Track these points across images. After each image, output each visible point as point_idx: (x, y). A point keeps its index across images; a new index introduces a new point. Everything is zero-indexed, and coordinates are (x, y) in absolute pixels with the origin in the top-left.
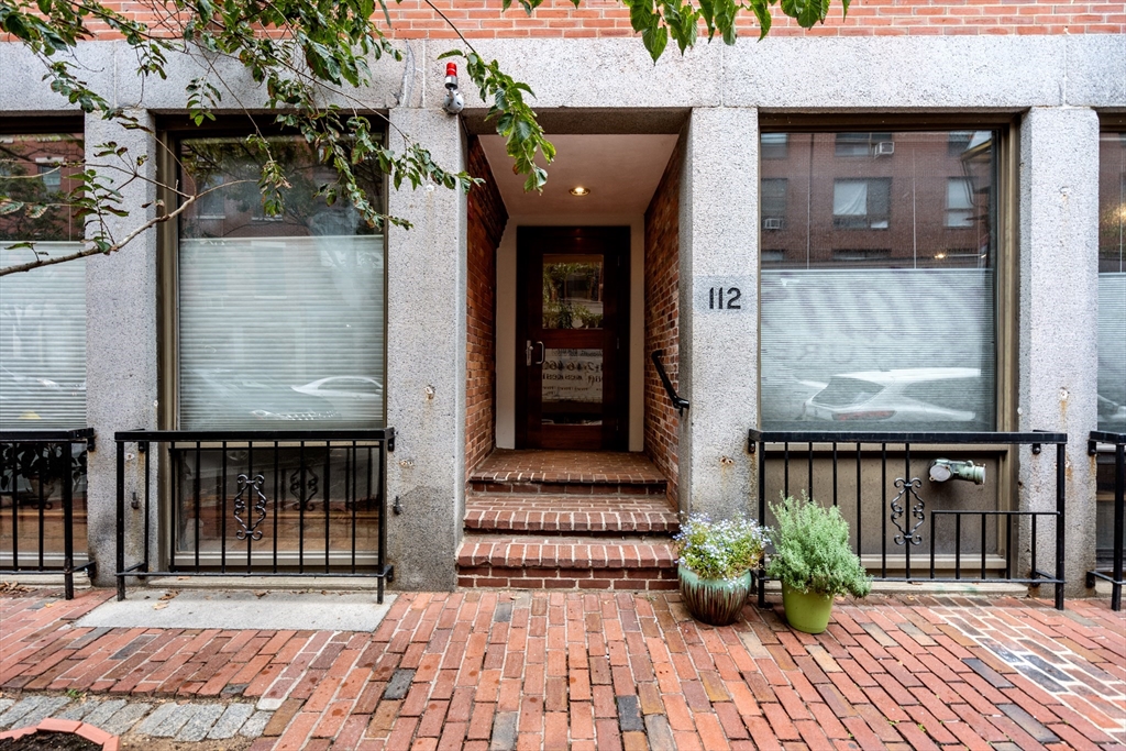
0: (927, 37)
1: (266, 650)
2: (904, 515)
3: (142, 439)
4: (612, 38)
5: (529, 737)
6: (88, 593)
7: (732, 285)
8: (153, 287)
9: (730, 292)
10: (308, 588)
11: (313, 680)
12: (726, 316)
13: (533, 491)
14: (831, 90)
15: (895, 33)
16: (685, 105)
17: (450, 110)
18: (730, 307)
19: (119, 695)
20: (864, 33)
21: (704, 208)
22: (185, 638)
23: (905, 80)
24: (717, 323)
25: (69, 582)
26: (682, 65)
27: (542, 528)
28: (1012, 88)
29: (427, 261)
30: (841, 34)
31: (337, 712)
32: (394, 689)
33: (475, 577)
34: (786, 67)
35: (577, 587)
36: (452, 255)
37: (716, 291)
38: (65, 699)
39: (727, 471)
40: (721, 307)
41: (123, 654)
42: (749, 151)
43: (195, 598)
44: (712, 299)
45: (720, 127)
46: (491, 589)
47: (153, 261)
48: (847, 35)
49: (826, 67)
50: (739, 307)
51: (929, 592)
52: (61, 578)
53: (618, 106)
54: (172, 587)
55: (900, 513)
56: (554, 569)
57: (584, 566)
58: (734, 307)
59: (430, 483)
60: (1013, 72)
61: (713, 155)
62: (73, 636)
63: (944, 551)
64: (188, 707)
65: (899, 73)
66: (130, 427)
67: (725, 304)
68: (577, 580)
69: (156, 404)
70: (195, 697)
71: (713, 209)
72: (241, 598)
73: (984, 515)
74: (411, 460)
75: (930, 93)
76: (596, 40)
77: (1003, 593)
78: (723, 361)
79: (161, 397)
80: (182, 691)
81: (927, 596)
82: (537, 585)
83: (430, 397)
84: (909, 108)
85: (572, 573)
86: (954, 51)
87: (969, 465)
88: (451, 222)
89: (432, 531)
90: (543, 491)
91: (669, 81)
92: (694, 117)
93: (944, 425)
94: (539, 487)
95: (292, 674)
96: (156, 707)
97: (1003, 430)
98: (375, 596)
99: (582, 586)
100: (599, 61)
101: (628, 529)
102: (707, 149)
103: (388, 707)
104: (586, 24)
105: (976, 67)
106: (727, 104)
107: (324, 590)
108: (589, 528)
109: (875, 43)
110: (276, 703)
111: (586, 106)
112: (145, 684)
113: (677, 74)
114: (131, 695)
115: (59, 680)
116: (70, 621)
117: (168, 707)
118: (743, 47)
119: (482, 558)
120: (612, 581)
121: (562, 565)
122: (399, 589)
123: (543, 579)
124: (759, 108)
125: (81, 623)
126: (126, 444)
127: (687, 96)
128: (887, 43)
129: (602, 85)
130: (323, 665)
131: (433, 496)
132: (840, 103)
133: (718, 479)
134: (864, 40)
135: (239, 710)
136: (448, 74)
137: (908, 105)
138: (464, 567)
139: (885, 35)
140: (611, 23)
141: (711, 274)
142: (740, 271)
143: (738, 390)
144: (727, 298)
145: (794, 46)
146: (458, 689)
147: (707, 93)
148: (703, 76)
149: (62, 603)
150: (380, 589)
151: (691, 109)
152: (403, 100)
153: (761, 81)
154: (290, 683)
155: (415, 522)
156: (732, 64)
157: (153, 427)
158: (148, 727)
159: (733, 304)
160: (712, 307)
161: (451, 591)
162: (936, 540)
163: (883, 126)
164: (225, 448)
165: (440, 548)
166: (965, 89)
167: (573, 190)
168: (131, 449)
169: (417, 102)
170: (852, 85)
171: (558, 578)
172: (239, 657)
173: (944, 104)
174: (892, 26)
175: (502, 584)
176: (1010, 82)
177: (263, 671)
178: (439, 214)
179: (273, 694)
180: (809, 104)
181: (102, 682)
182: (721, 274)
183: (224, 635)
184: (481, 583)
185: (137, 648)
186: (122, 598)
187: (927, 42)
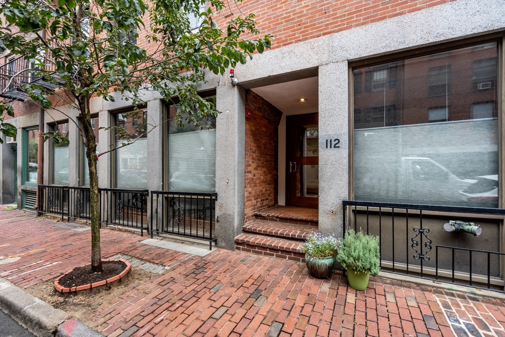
0: (439, 6)
1: (174, 255)
2: (419, 245)
3: (158, 193)
4: (287, 46)
5: (222, 291)
6: (146, 236)
7: (336, 138)
8: (161, 149)
9: (335, 141)
10: (195, 243)
11: (180, 265)
12: (333, 151)
13: (276, 221)
14: (383, 45)
15: (419, 9)
16: (316, 66)
17: (233, 85)
18: (335, 147)
19: (140, 259)
20: (401, 14)
21: (323, 107)
22: (159, 249)
23: (425, 31)
24: (329, 154)
25: (142, 232)
26: (314, 50)
27: (268, 233)
28: (498, 18)
29: (227, 137)
30: (389, 18)
31: (180, 273)
32: (197, 272)
33: (241, 247)
34: (361, 39)
35: (275, 256)
36: (234, 134)
37: (329, 141)
38: (130, 257)
39: (334, 217)
40: (331, 147)
41: (145, 250)
42: (343, 80)
43: (167, 241)
44: (327, 144)
45: (330, 72)
46: (246, 252)
47: (161, 142)
48: (392, 17)
49: (381, 34)
50: (339, 147)
51: (443, 288)
52: (140, 230)
53: (289, 71)
54: (164, 237)
55: (417, 244)
56: (267, 248)
57: (276, 248)
58: (337, 147)
59: (227, 212)
60: (499, 10)
61: (327, 84)
62: (138, 244)
63: (461, 270)
64: (152, 265)
65: (422, 28)
66: (155, 190)
67: (333, 146)
68: (275, 254)
69: (162, 183)
70: (153, 263)
71: (327, 106)
72: (178, 242)
73: (489, 253)
74: (222, 204)
75: (441, 33)
76: (281, 48)
77: (495, 298)
78: (332, 170)
79: (163, 182)
80: (151, 261)
81: (441, 290)
82: (261, 253)
83: (228, 183)
84: (429, 43)
85: (273, 251)
86: (457, 9)
87: (470, 225)
88: (234, 123)
89: (228, 229)
90: (280, 221)
91: (309, 57)
92: (319, 70)
93: (465, 204)
94: (278, 219)
95: (176, 263)
96: (145, 263)
97: (502, 207)
98: (209, 248)
99: (277, 256)
100: (282, 56)
101: (300, 238)
102: (325, 82)
103: (193, 275)
104: (277, 43)
105: (471, 13)
106: (334, 61)
107: (199, 244)
108: (285, 235)
109: (407, 18)
110: (169, 268)
111: (277, 74)
112: (145, 258)
113: (312, 54)
114: (142, 259)
115: (130, 253)
116: (139, 241)
117: (148, 264)
118: (340, 36)
119: (243, 240)
120: (287, 256)
121: (269, 247)
122: (218, 247)
123: (263, 251)
124: (348, 60)
125: (142, 242)
126: (153, 194)
127: (316, 62)
128: (414, 15)
129: (283, 65)
130: (185, 262)
131: (228, 217)
132: (389, 50)
133: (330, 220)
134: (402, 17)
135: (161, 267)
136: (231, 73)
137: (428, 42)
138: (237, 243)
139: (413, 12)
140: (286, 40)
141: (327, 134)
142: (339, 132)
143: (339, 182)
144: (333, 143)
145: (365, 29)
146: (213, 276)
147: (325, 59)
148: (323, 52)
149: (140, 237)
150: (211, 246)
151: (318, 66)
152: (220, 84)
153: (348, 49)
154: (174, 264)
155: (223, 225)
156: (335, 45)
157: (161, 190)
158: (141, 267)
159: (336, 146)
160: (327, 147)
161: (234, 251)
162: (455, 264)
163: (417, 54)
164: (185, 198)
165: (230, 235)
166: (464, 26)
167: (300, 100)
168: (155, 196)
169: (224, 84)
170: (395, 40)
171: (268, 252)
172: (167, 256)
173: (451, 37)
174: (418, 6)
175: (249, 251)
176: (496, 15)
177: (170, 260)
178: (230, 120)
179: (169, 266)
180: (372, 54)
181: (138, 255)
182: (331, 133)
183: (168, 250)
184: (243, 250)
185: (149, 249)
186: (152, 238)
187: (439, 8)
